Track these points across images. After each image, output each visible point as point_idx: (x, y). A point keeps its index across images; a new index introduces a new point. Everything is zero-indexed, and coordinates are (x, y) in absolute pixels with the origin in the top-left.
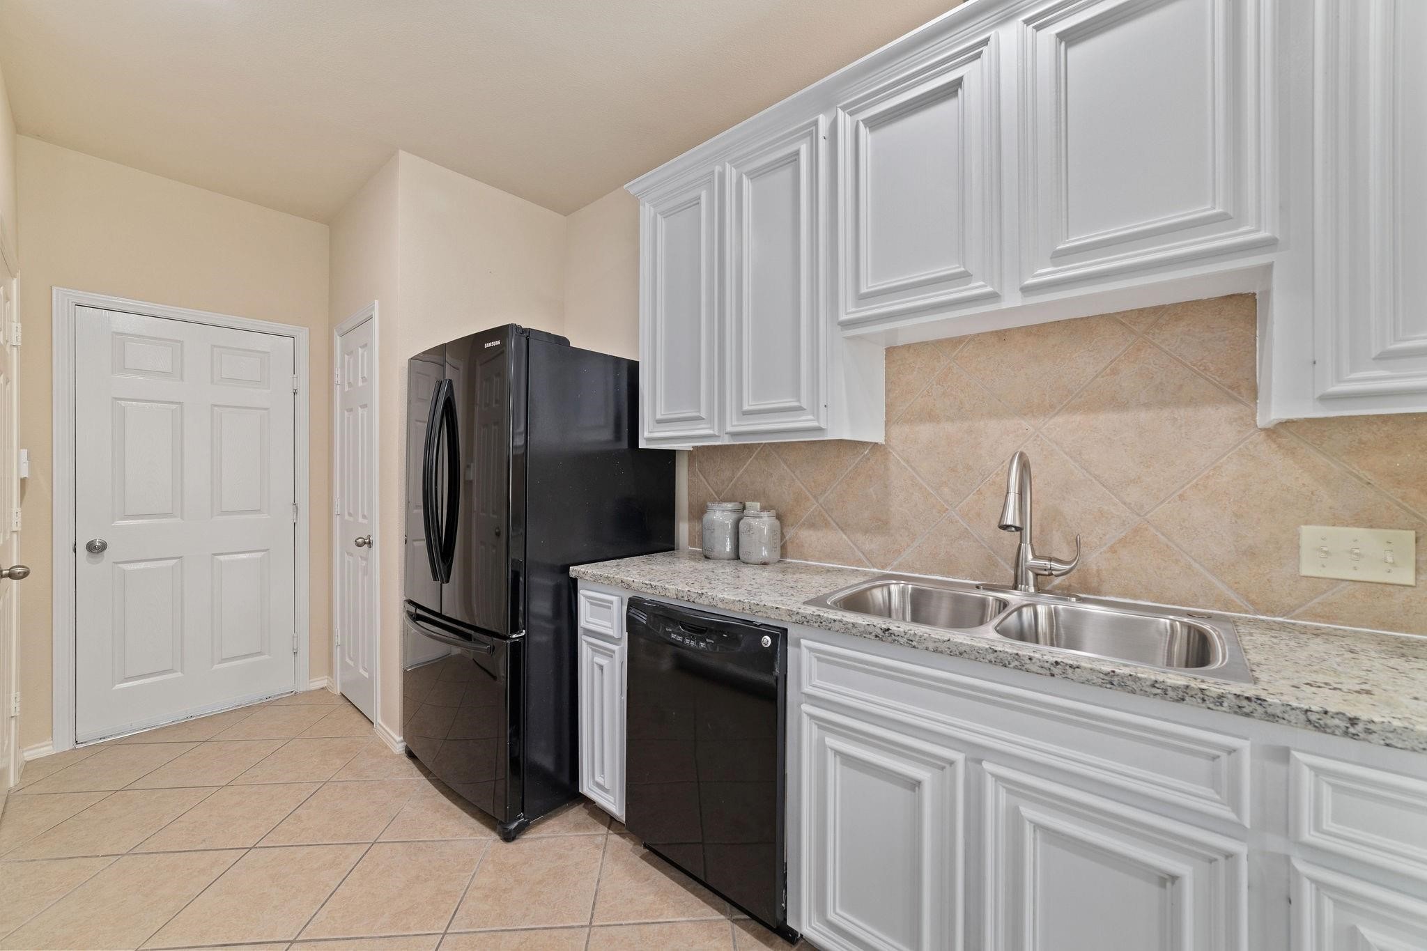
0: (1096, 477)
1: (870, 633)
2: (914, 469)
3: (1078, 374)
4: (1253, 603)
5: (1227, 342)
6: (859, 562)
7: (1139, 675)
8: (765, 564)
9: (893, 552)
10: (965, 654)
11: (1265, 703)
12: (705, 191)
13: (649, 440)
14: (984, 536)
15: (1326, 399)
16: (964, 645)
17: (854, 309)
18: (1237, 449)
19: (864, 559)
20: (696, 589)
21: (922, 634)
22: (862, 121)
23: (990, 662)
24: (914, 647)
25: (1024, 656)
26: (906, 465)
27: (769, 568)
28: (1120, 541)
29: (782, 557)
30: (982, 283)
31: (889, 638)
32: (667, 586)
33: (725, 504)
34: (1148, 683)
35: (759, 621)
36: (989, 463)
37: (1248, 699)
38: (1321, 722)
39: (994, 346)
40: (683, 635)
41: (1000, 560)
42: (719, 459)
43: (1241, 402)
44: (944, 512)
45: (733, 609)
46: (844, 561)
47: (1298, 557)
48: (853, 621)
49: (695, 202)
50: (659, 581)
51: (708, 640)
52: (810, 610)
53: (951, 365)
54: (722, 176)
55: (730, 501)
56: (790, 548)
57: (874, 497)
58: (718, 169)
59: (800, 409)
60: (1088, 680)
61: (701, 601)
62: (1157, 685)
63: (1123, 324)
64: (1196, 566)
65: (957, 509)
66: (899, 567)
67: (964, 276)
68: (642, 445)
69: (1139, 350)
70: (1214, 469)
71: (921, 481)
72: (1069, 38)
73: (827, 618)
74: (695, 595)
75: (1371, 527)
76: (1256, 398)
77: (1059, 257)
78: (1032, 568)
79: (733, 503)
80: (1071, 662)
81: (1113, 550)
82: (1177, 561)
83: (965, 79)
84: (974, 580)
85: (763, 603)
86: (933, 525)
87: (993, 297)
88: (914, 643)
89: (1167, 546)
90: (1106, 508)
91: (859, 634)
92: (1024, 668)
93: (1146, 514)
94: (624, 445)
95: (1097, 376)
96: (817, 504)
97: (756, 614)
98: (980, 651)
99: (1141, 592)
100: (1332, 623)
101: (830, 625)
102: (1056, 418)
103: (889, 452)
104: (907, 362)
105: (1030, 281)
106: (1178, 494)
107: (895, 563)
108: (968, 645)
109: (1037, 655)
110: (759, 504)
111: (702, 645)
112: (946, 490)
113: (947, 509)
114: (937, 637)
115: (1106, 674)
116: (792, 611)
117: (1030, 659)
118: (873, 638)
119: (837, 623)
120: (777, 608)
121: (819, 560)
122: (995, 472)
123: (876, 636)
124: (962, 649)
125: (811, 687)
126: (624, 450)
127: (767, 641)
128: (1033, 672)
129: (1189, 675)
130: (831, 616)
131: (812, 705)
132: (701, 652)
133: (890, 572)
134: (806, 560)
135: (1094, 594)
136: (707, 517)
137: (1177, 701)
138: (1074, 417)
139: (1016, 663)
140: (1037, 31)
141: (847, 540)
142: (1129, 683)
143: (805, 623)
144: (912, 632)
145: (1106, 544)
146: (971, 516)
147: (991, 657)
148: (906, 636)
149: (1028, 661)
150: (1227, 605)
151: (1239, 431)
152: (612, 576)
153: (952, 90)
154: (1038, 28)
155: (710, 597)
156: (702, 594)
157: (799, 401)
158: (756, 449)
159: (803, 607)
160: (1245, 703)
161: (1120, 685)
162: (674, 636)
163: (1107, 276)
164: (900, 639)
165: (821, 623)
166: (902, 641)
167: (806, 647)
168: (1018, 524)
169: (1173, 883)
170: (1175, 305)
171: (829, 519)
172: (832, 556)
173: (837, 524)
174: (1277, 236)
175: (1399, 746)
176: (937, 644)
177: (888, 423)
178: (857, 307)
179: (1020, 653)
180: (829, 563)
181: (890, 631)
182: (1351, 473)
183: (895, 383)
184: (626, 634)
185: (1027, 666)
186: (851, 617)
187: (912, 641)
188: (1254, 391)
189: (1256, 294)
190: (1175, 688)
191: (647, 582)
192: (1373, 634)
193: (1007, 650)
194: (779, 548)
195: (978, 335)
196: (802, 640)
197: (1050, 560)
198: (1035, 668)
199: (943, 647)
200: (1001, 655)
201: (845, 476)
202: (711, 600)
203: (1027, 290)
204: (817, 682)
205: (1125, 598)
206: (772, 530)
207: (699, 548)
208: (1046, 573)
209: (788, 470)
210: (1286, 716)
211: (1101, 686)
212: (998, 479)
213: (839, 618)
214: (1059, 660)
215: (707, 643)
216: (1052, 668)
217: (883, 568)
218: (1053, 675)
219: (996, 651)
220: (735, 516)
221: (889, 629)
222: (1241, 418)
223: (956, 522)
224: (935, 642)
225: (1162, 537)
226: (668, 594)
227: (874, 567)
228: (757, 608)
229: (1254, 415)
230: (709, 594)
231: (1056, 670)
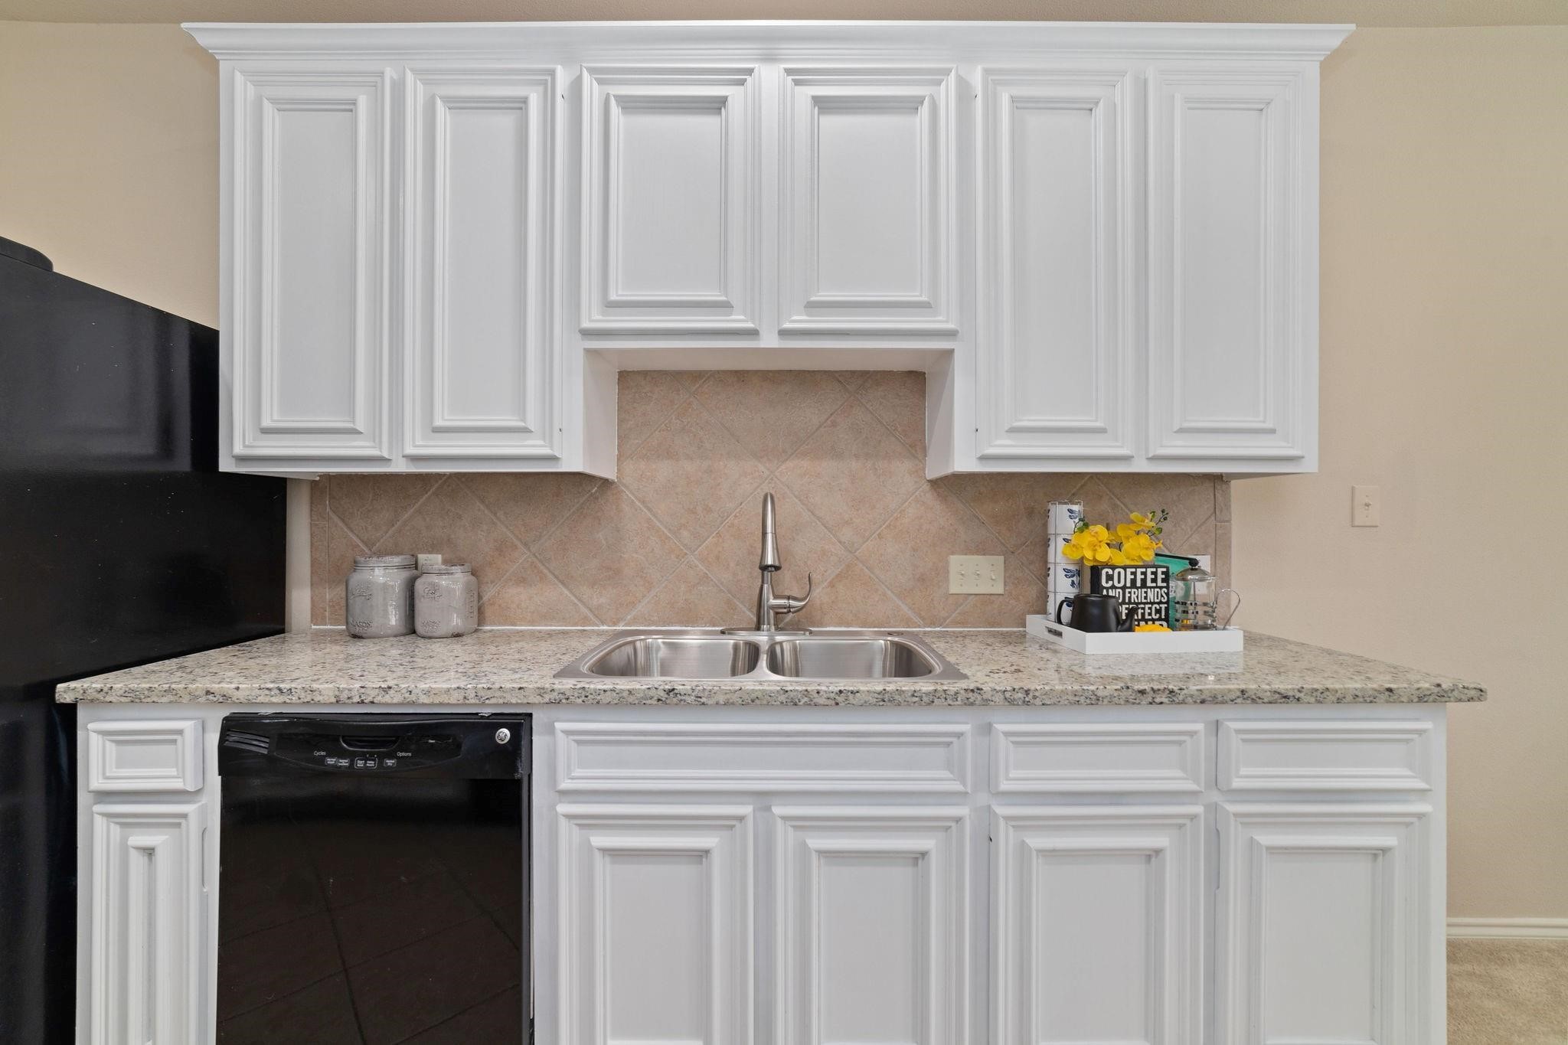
0: (819, 518)
1: (651, 698)
2: (650, 510)
3: (806, 423)
4: (923, 619)
5: (908, 409)
6: (585, 621)
7: (904, 689)
8: (458, 635)
9: (627, 605)
10: (757, 701)
11: (982, 691)
12: (365, 97)
13: (242, 459)
14: (723, 580)
15: (984, 458)
16: (756, 691)
17: (600, 317)
18: (914, 496)
19: (591, 616)
20: (373, 682)
21: (711, 688)
22: (614, 96)
23: (782, 703)
24: (703, 704)
25: (812, 691)
26: (641, 506)
27: (466, 639)
28: (837, 576)
29: (479, 625)
30: (742, 317)
31: (675, 699)
32: (315, 686)
33: (388, 559)
34: (910, 694)
35: (486, 711)
36: (727, 505)
37: (972, 691)
38: (1012, 698)
39: (734, 386)
40: (352, 756)
41: (738, 603)
42: (371, 496)
43: (916, 457)
44: (683, 557)
45: (446, 701)
46: (565, 621)
47: (947, 579)
48: (628, 687)
49: (347, 107)
50: (292, 681)
51: (400, 754)
52: (567, 684)
53: (691, 399)
54: (399, 88)
55: (398, 554)
56: (488, 612)
57: (604, 542)
58: (390, 73)
59: (525, 430)
60: (866, 702)
61: (387, 699)
62: (915, 694)
63: (840, 381)
64: (889, 592)
65: (696, 553)
66: (634, 621)
67: (725, 306)
68: (226, 465)
69: (852, 407)
70: (900, 512)
71: (658, 524)
72: (824, 105)
73: (595, 690)
74: (373, 693)
75: (984, 555)
76: (926, 456)
77: (812, 306)
78: (773, 607)
79: (401, 557)
80: (851, 688)
81: (832, 585)
82: (877, 590)
83: (729, 99)
84: (714, 626)
85: (497, 686)
86: (671, 572)
87: (753, 333)
88: (702, 700)
89: (870, 577)
90: (827, 547)
91: (636, 702)
92: (812, 703)
93: (855, 552)
94: (183, 463)
95: (820, 426)
96: (529, 553)
97: (487, 701)
98: (773, 695)
99: (852, 620)
100: (965, 627)
101: (599, 698)
102: (787, 462)
103: (623, 491)
104: (644, 391)
105: (787, 325)
106: (877, 533)
107: (629, 617)
108: (760, 690)
109: (824, 688)
110: (440, 556)
111: (390, 762)
112: (685, 533)
113: (686, 554)
114: (728, 688)
115: (879, 694)
116: (543, 689)
117: (818, 693)
118: (656, 703)
119: (609, 693)
120: (520, 688)
121: (532, 623)
122: (734, 514)
123: (659, 700)
124: (754, 696)
125: (570, 781)
126: (186, 473)
127: (504, 734)
128: (821, 705)
129: (931, 681)
130: (600, 687)
131: (569, 803)
132: (383, 774)
133: (624, 628)
134: (513, 625)
135: (818, 627)
136: (356, 578)
137: (929, 704)
138: (802, 462)
139: (806, 699)
140: (795, 85)
141: (569, 595)
142: (897, 697)
143: (564, 701)
144: (701, 688)
145: (826, 580)
146: (710, 560)
147: (783, 698)
148: (693, 694)
149: (816, 695)
150: (908, 622)
151: (916, 482)
152: (182, 686)
153: (717, 105)
154: (797, 83)
155: (404, 691)
156: (390, 688)
157: (524, 420)
158: (437, 482)
159: (556, 681)
160: (971, 694)
161: (889, 701)
162: (331, 761)
163: (848, 334)
164: (686, 698)
165: (586, 697)
166: (689, 699)
167: (562, 732)
168: (777, 564)
169: (923, 859)
170: (876, 372)
171: (545, 571)
172: (546, 618)
173: (556, 577)
174: (958, 329)
175: (1049, 703)
176: (728, 696)
177: (621, 458)
178: (603, 316)
179: (809, 688)
180: (546, 625)
181: (676, 691)
182: (975, 516)
183: (629, 413)
184: (215, 781)
185: (815, 700)
186: (623, 684)
187: (700, 697)
188: (924, 450)
189: (925, 373)
190: (927, 694)
191: (271, 686)
192: (987, 631)
193: (797, 688)
194: (476, 613)
195: (718, 372)
196: (556, 724)
197: (789, 598)
198: (822, 701)
199: (735, 698)
200: (792, 694)
201: (568, 518)
202: (407, 695)
203: (784, 333)
204: (578, 772)
205: (841, 627)
206: (468, 589)
207: (336, 622)
208: (785, 610)
209: (486, 512)
210: (993, 698)
211: (875, 705)
212: (736, 521)
213: (611, 687)
214: (842, 688)
215: (398, 758)
216: (837, 697)
217: (615, 624)
218: (837, 704)
219: (787, 691)
220: (405, 575)
221: (673, 689)
222: (917, 471)
223: (696, 566)
224: (726, 693)
225: (866, 570)
226: (318, 698)
227: (603, 623)
228: (489, 694)
229: (924, 469)
230: (403, 686)
231: (840, 699)
